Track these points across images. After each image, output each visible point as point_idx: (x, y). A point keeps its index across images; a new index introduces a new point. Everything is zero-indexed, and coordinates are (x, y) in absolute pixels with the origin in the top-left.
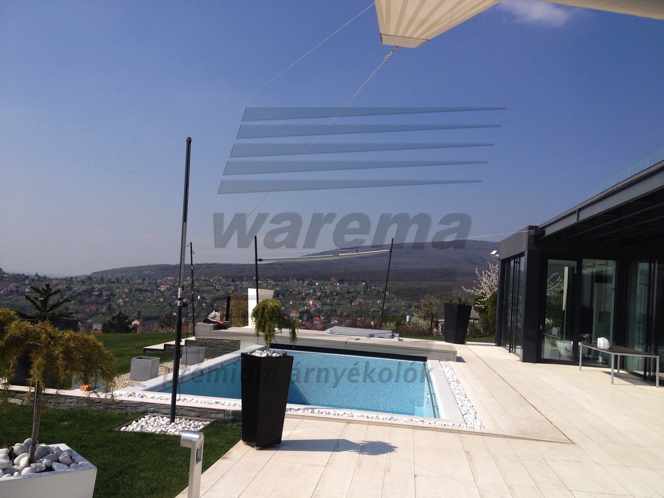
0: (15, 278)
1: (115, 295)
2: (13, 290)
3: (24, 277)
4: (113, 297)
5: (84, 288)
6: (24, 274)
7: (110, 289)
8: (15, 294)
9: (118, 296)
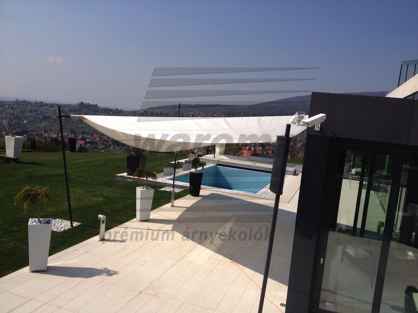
0: (105, 110)
3: (109, 110)
6: (109, 108)
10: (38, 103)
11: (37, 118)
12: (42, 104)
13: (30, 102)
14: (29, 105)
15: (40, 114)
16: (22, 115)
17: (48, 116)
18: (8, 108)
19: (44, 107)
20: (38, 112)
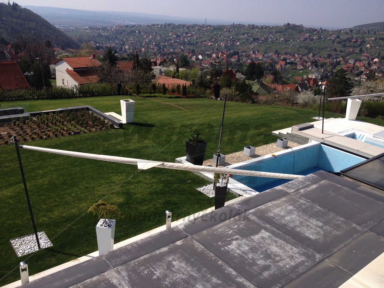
0: (309, 30)
1: (365, 42)
2: (307, 38)
3: (314, 30)
4: (364, 43)
5: (347, 37)
6: (314, 28)
7: (363, 38)
8: (308, 40)
9: (367, 43)
10: (250, 26)
11: (248, 39)
12: (253, 27)
13: (244, 25)
14: (242, 28)
15: (250, 37)
16: (237, 38)
17: (257, 37)
18: (226, 31)
19: (254, 29)
20: (249, 35)
